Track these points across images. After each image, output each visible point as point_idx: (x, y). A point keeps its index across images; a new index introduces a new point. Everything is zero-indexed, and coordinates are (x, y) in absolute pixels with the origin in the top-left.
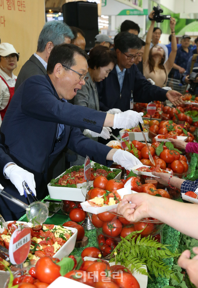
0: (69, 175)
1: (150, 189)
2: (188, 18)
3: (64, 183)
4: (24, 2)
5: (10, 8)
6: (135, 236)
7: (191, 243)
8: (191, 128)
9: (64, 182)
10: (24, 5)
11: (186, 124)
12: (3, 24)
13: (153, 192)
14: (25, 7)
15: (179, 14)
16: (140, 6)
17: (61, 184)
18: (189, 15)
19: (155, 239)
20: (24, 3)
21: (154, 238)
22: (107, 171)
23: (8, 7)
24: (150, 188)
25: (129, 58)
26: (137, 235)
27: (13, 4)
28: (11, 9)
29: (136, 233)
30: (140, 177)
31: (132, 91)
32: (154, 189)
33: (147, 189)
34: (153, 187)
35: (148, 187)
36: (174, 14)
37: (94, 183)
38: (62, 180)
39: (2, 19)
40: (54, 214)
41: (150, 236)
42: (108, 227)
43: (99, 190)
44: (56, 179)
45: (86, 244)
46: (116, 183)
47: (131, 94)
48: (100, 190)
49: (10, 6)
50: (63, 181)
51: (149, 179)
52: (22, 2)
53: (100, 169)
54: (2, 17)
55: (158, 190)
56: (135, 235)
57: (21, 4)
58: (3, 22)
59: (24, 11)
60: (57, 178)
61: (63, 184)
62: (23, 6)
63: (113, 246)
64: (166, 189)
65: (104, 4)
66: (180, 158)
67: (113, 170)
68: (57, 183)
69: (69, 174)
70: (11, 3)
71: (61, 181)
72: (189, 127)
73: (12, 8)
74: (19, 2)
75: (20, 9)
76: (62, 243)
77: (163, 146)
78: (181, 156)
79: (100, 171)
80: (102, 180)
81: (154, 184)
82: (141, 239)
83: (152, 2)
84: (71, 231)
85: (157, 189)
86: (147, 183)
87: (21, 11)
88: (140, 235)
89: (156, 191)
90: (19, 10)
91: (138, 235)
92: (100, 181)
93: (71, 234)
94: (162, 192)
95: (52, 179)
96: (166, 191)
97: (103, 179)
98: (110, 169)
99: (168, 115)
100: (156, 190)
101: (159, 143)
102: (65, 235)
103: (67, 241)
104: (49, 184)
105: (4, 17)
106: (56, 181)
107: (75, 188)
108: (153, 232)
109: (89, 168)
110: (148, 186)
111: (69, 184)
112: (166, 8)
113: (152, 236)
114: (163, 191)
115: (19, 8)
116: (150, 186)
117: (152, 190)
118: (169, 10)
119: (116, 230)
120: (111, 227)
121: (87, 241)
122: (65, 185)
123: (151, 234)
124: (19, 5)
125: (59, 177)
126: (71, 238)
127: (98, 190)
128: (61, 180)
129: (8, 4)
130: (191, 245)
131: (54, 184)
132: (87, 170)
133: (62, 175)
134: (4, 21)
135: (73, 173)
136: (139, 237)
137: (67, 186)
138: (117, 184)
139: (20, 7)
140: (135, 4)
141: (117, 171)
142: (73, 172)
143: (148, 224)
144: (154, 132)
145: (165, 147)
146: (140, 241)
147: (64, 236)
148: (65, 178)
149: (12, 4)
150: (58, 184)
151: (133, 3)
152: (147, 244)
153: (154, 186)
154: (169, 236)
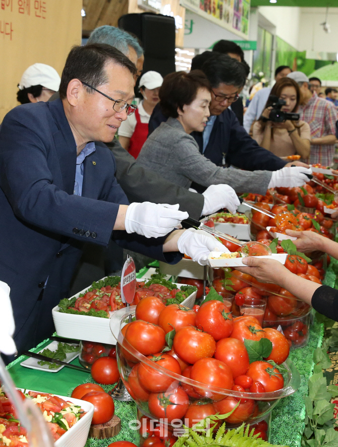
0: (97, 293)
1: (249, 328)
2: (319, 58)
3: (85, 308)
4: (44, 3)
5: (21, 10)
6: (214, 424)
7: (327, 437)
8: (325, 221)
9: (85, 305)
10: (44, 8)
11: (317, 214)
12: (9, 36)
13: (255, 333)
14: (45, 11)
15: (305, 53)
16: (244, 31)
17: (78, 309)
18: (321, 54)
19: (255, 433)
20: (44, 5)
21: (253, 430)
22: (170, 288)
23: (20, 8)
24: (249, 324)
25: (217, 98)
26: (217, 424)
27: (28, 5)
28: (23, 13)
29: (216, 419)
30: (230, 303)
31: (223, 153)
32: (256, 327)
33: (243, 328)
34: (256, 323)
35: (245, 323)
36: (298, 52)
37: (136, 310)
38: (81, 301)
39: (8, 27)
40: (63, 366)
41: (246, 425)
42: (160, 402)
43: (144, 324)
44: (70, 299)
45: (116, 434)
46: (180, 312)
47: (222, 159)
48: (147, 324)
49: (22, 7)
50: (83, 303)
51: (247, 307)
52: (42, 4)
53: (156, 285)
54: (7, 24)
55: (264, 329)
56: (214, 422)
57: (40, 7)
58: (9, 31)
59: (44, 18)
60: (73, 297)
61: (82, 310)
62: (42, 9)
63: (168, 440)
64: (279, 328)
65: (188, 31)
66: (308, 271)
67: (182, 288)
68: (73, 307)
69: (96, 291)
70: (24, 2)
71: (80, 304)
72: (323, 220)
73: (26, 12)
74: (37, 3)
75: (38, 14)
76: (57, 436)
77: (276, 246)
78: (310, 267)
79: (157, 287)
80: (154, 304)
81: (257, 318)
82: (226, 432)
83: (263, 31)
84: (80, 407)
85: (263, 327)
86: (243, 315)
87: (40, 16)
88: (224, 424)
89: (260, 331)
90: (37, 16)
91: (220, 422)
92: (149, 307)
93: (79, 415)
94: (274, 335)
95: (62, 299)
96: (280, 332)
97: (155, 302)
98: (176, 285)
99: (286, 198)
100: (261, 329)
101: (269, 242)
102: (64, 416)
103: (67, 430)
104: (57, 308)
105: (11, 23)
106: (70, 303)
107: (105, 317)
108: (252, 416)
109: (133, 279)
110: (246, 320)
111: (93, 310)
112: (285, 42)
113: (248, 426)
114: (274, 333)
115: (36, 12)
116: (249, 321)
117: (253, 330)
118: (289, 45)
119: (176, 409)
120: (164, 402)
121: (120, 426)
122: (86, 311)
123: (247, 421)
124: (37, 7)
125: (77, 296)
126: (78, 423)
127: (142, 324)
128: (79, 302)
129: (20, 3)
130: (327, 440)
131: (65, 309)
132: (126, 283)
133: (83, 292)
134: (12, 30)
135: (104, 289)
136: (223, 428)
137: (89, 314)
138: (183, 315)
139: (38, 11)
140: (237, 27)
141: (188, 290)
142: (105, 287)
143: (243, 401)
144: (260, 224)
145: (280, 247)
146: (223, 437)
147: (63, 420)
148: (88, 298)
149: (26, 4)
150: (73, 309)
151: (233, 26)
152: (237, 443)
153: (257, 321)
154: (284, 421)
